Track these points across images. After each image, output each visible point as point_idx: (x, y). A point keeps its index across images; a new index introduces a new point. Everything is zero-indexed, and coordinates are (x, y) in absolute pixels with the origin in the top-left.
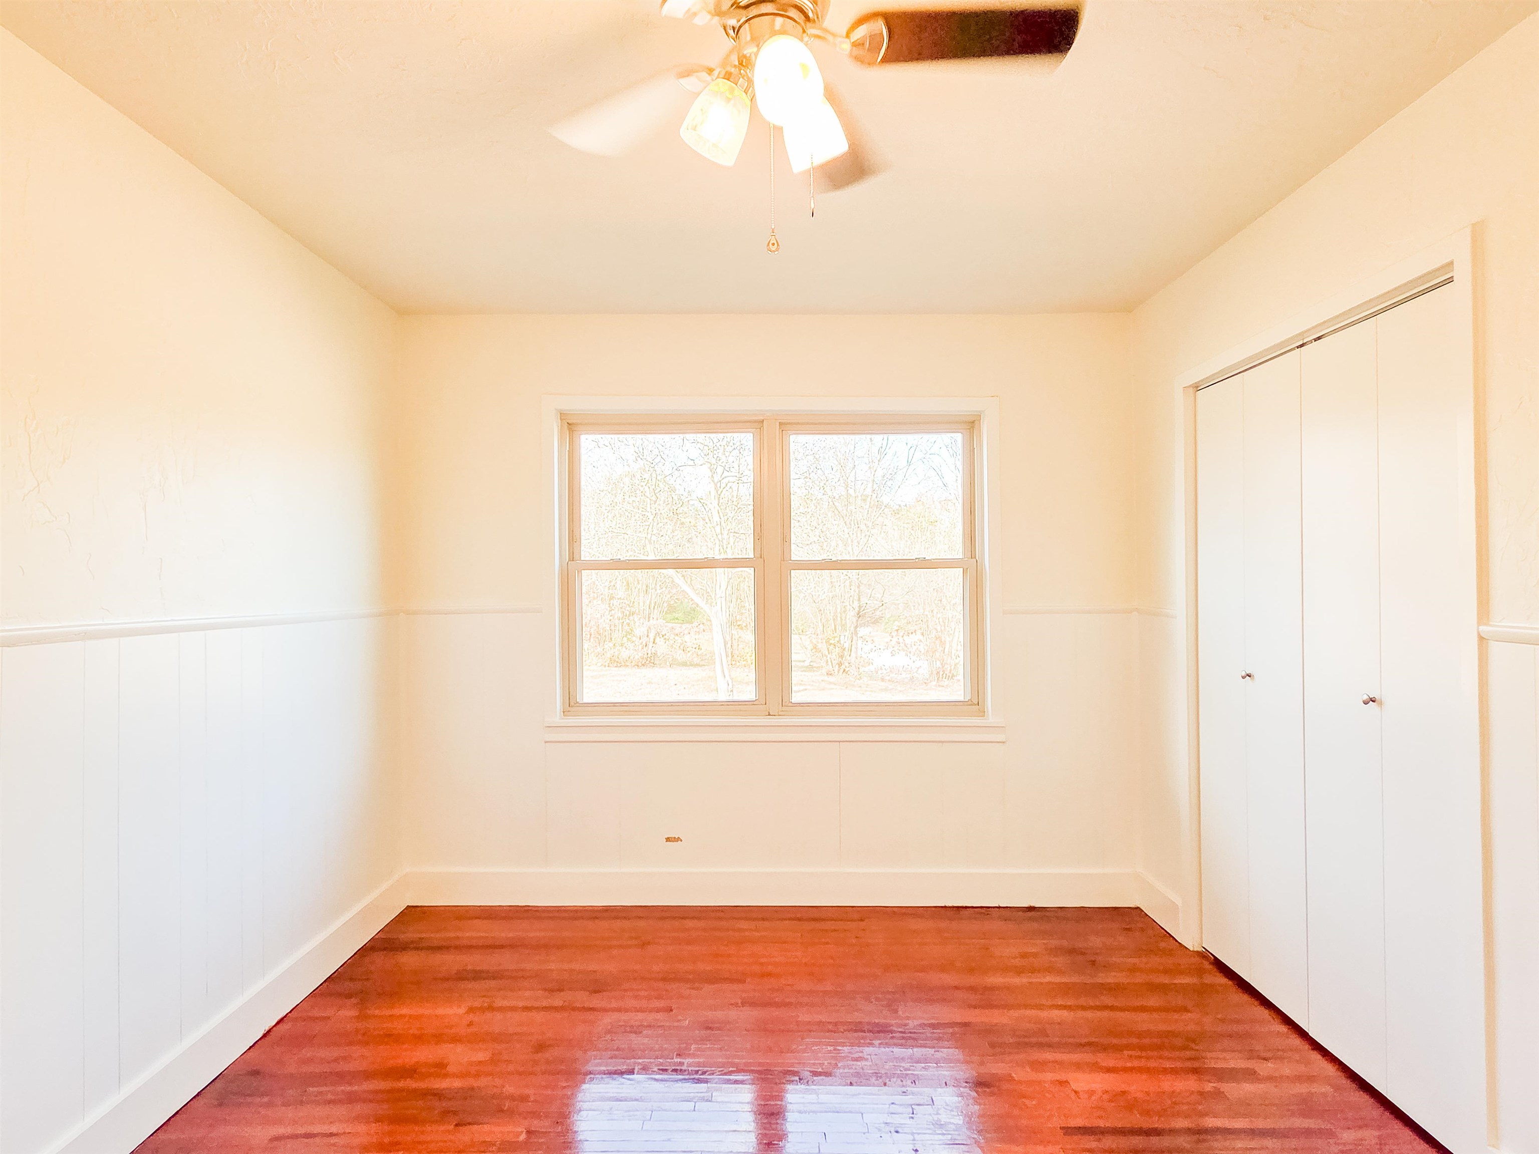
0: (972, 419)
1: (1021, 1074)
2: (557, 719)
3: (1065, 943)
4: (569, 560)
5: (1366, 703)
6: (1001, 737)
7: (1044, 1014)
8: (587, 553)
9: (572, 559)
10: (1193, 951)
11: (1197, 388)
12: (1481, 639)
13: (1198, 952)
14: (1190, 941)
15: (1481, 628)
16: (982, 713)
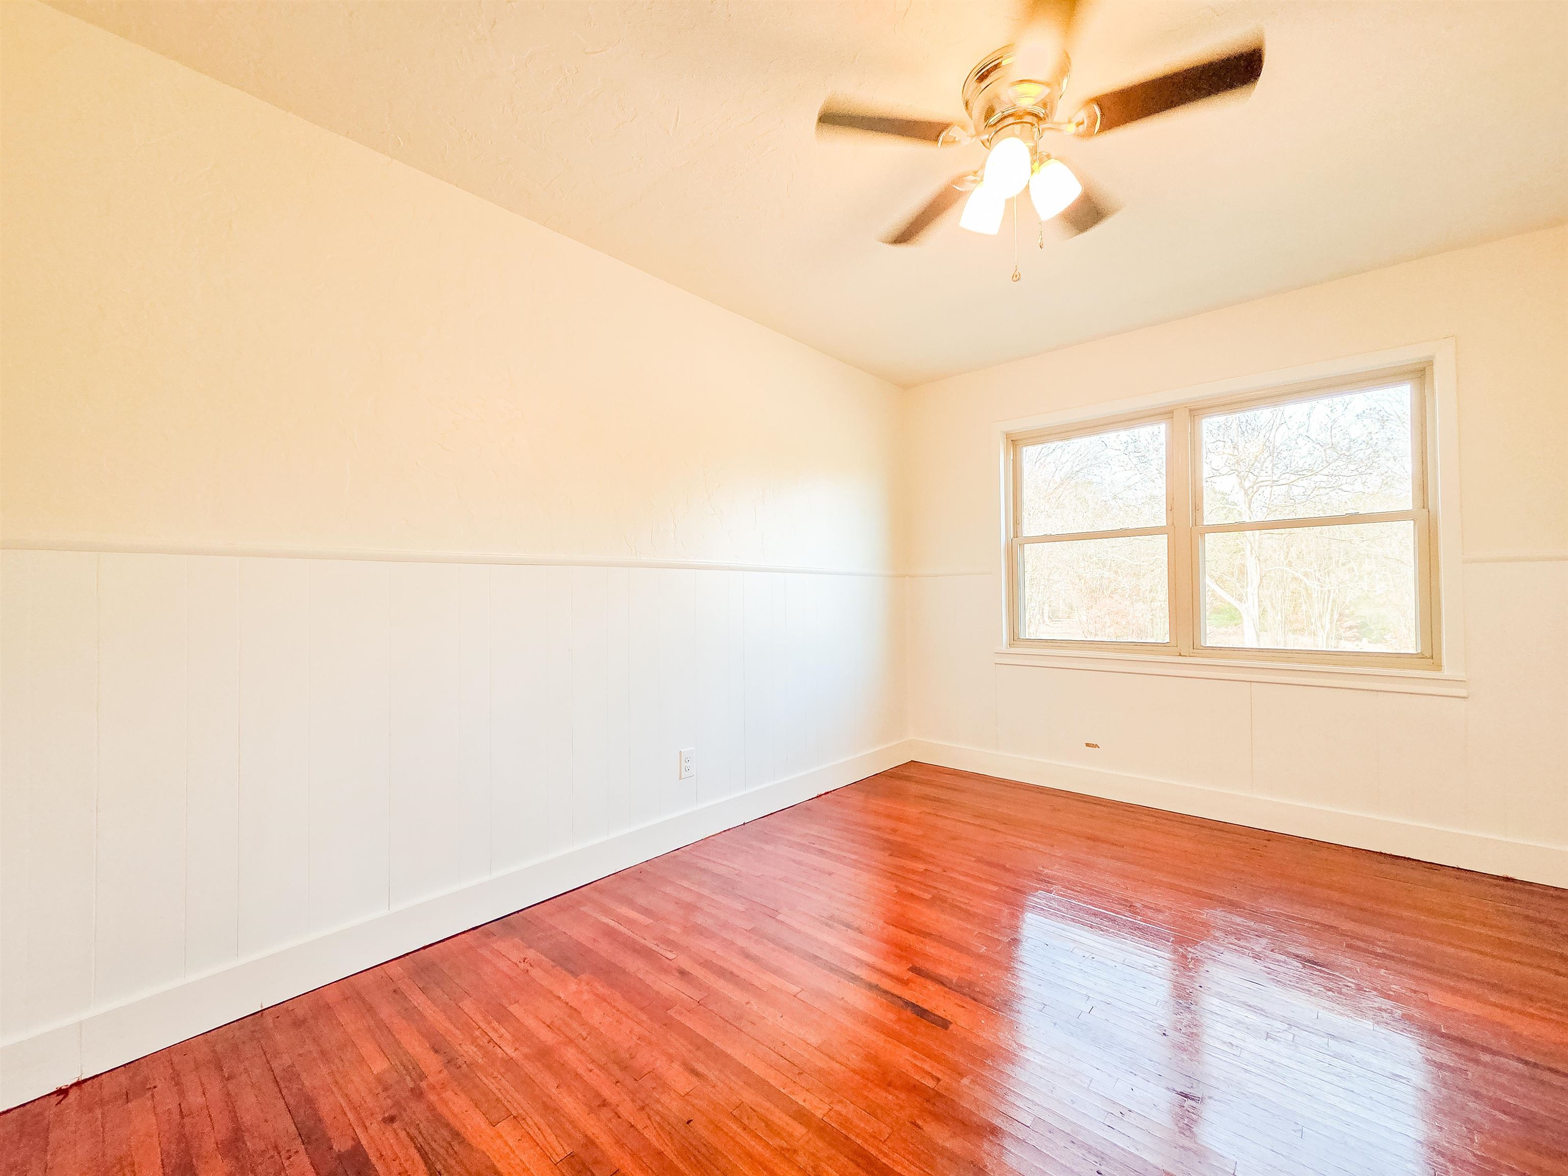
0: (1422, 367)
2: (1004, 648)
4: (1014, 538)
6: (1463, 693)
8: (1028, 530)
9: (1016, 536)
16: (1439, 667)
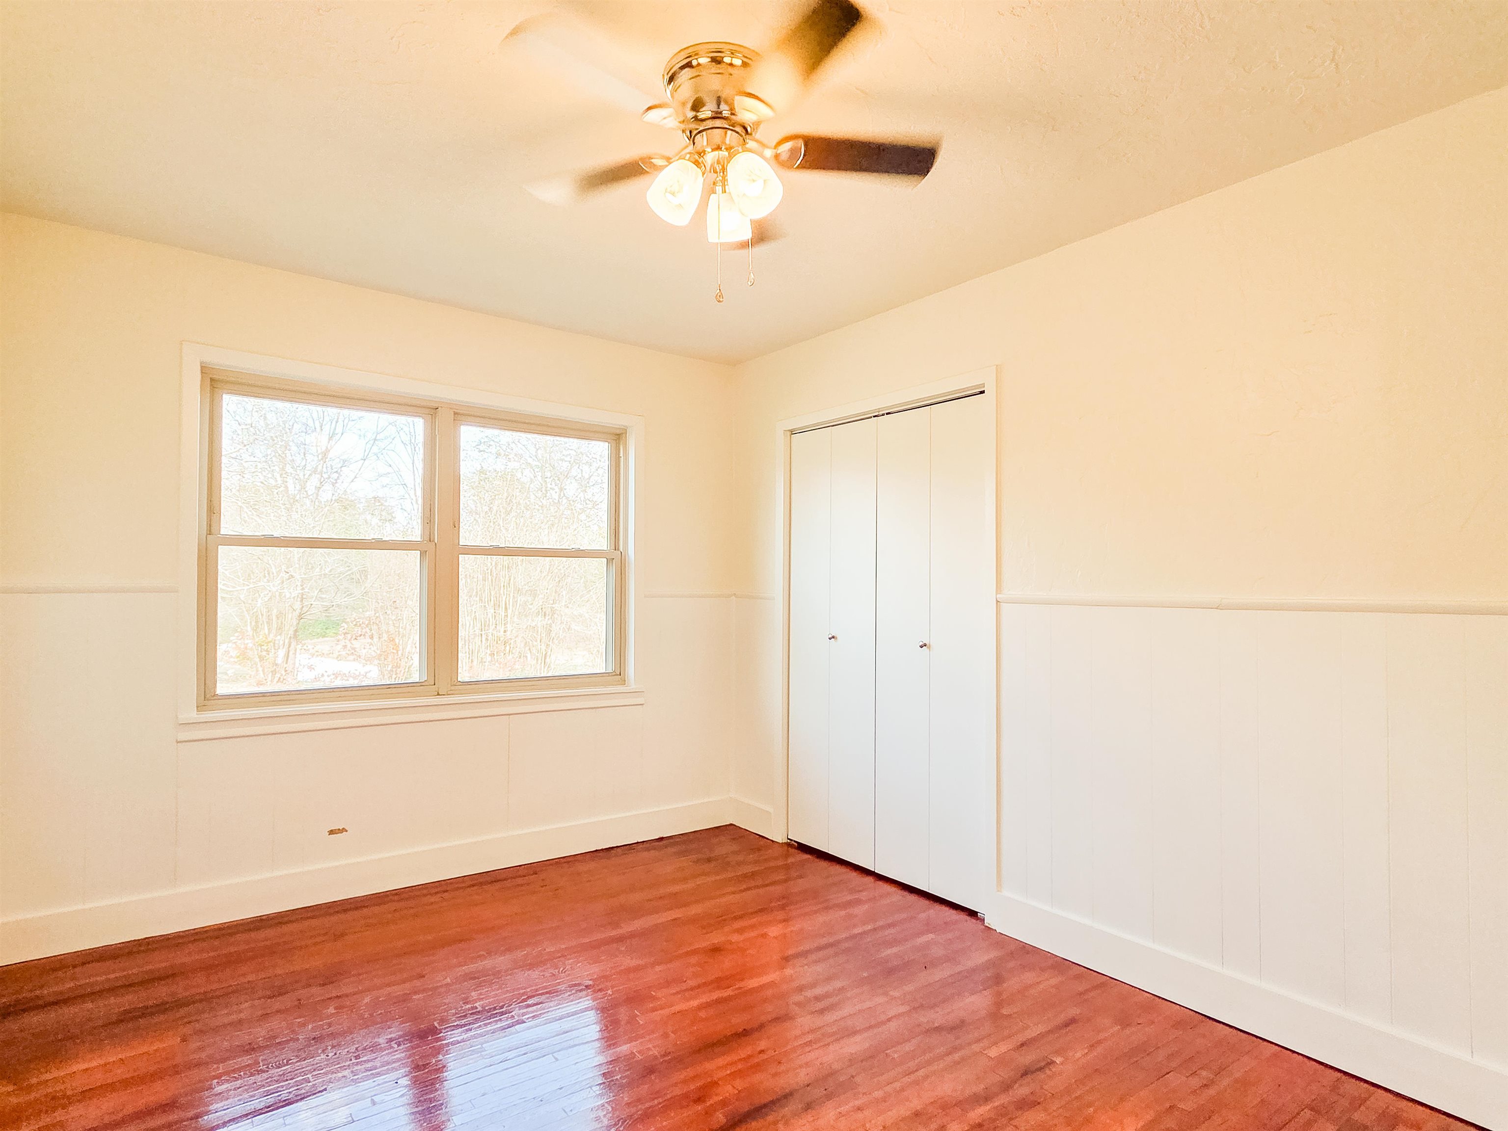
0: (618, 432)
1: (735, 938)
2: (193, 715)
3: (700, 856)
4: (207, 534)
5: (921, 647)
6: (640, 701)
7: (724, 900)
8: (228, 526)
9: (210, 532)
10: (782, 843)
11: (792, 432)
12: (997, 601)
13: (785, 843)
14: (780, 838)
15: (998, 596)
16: (623, 682)
